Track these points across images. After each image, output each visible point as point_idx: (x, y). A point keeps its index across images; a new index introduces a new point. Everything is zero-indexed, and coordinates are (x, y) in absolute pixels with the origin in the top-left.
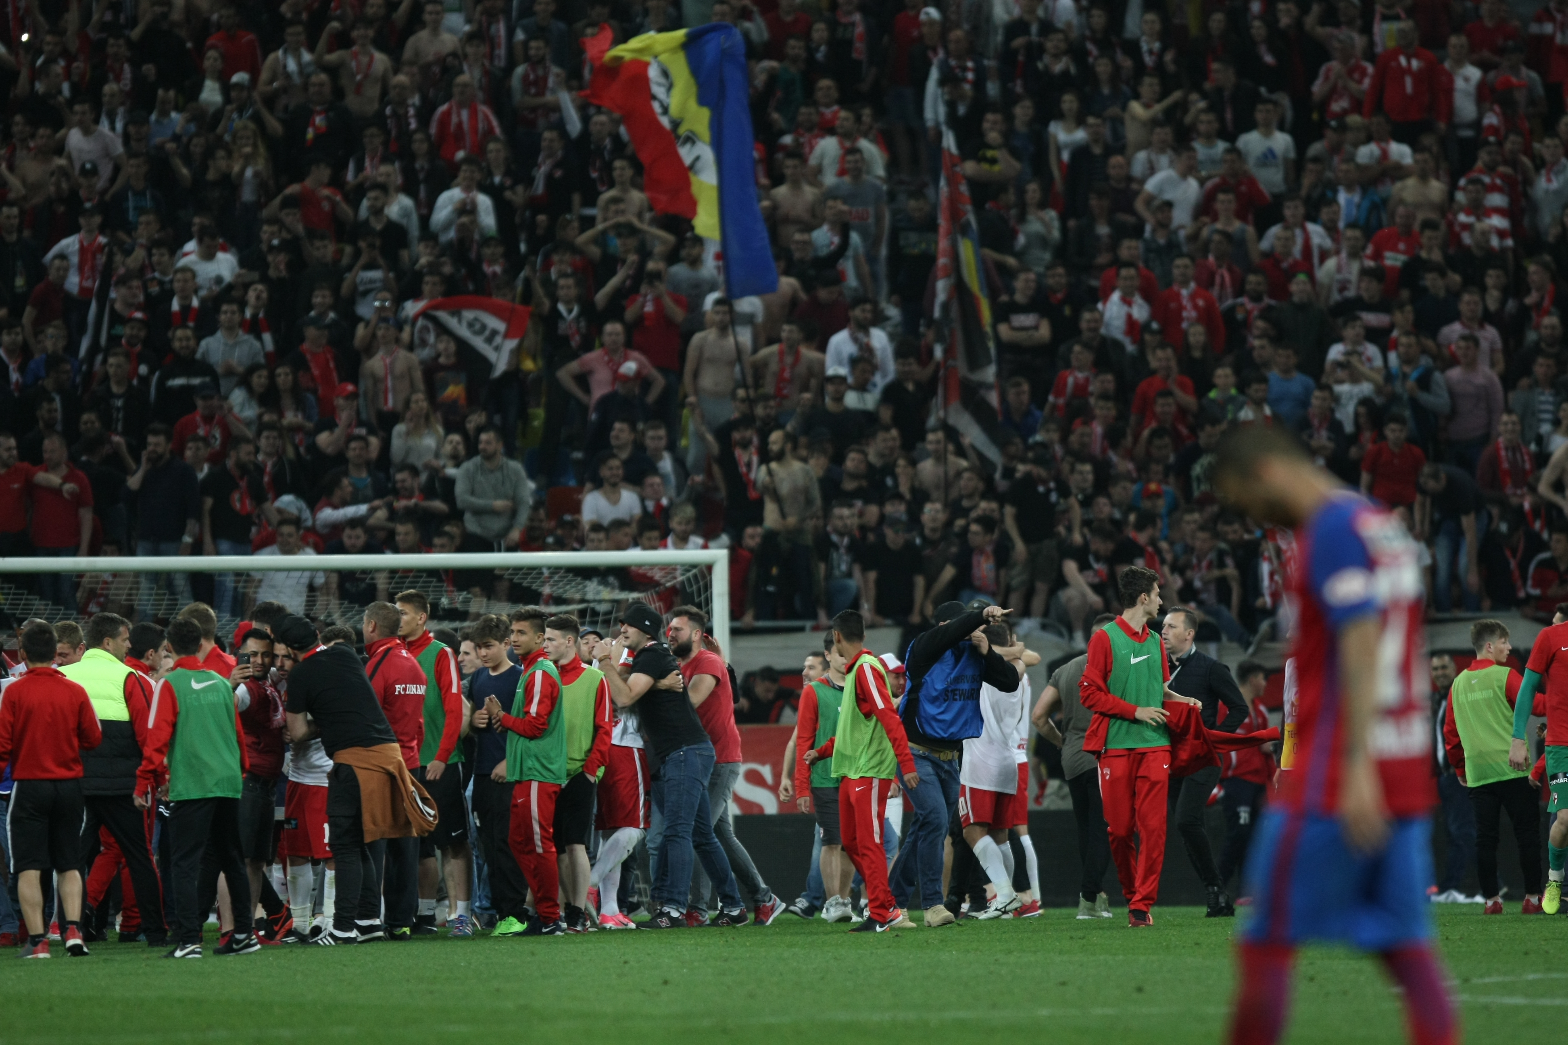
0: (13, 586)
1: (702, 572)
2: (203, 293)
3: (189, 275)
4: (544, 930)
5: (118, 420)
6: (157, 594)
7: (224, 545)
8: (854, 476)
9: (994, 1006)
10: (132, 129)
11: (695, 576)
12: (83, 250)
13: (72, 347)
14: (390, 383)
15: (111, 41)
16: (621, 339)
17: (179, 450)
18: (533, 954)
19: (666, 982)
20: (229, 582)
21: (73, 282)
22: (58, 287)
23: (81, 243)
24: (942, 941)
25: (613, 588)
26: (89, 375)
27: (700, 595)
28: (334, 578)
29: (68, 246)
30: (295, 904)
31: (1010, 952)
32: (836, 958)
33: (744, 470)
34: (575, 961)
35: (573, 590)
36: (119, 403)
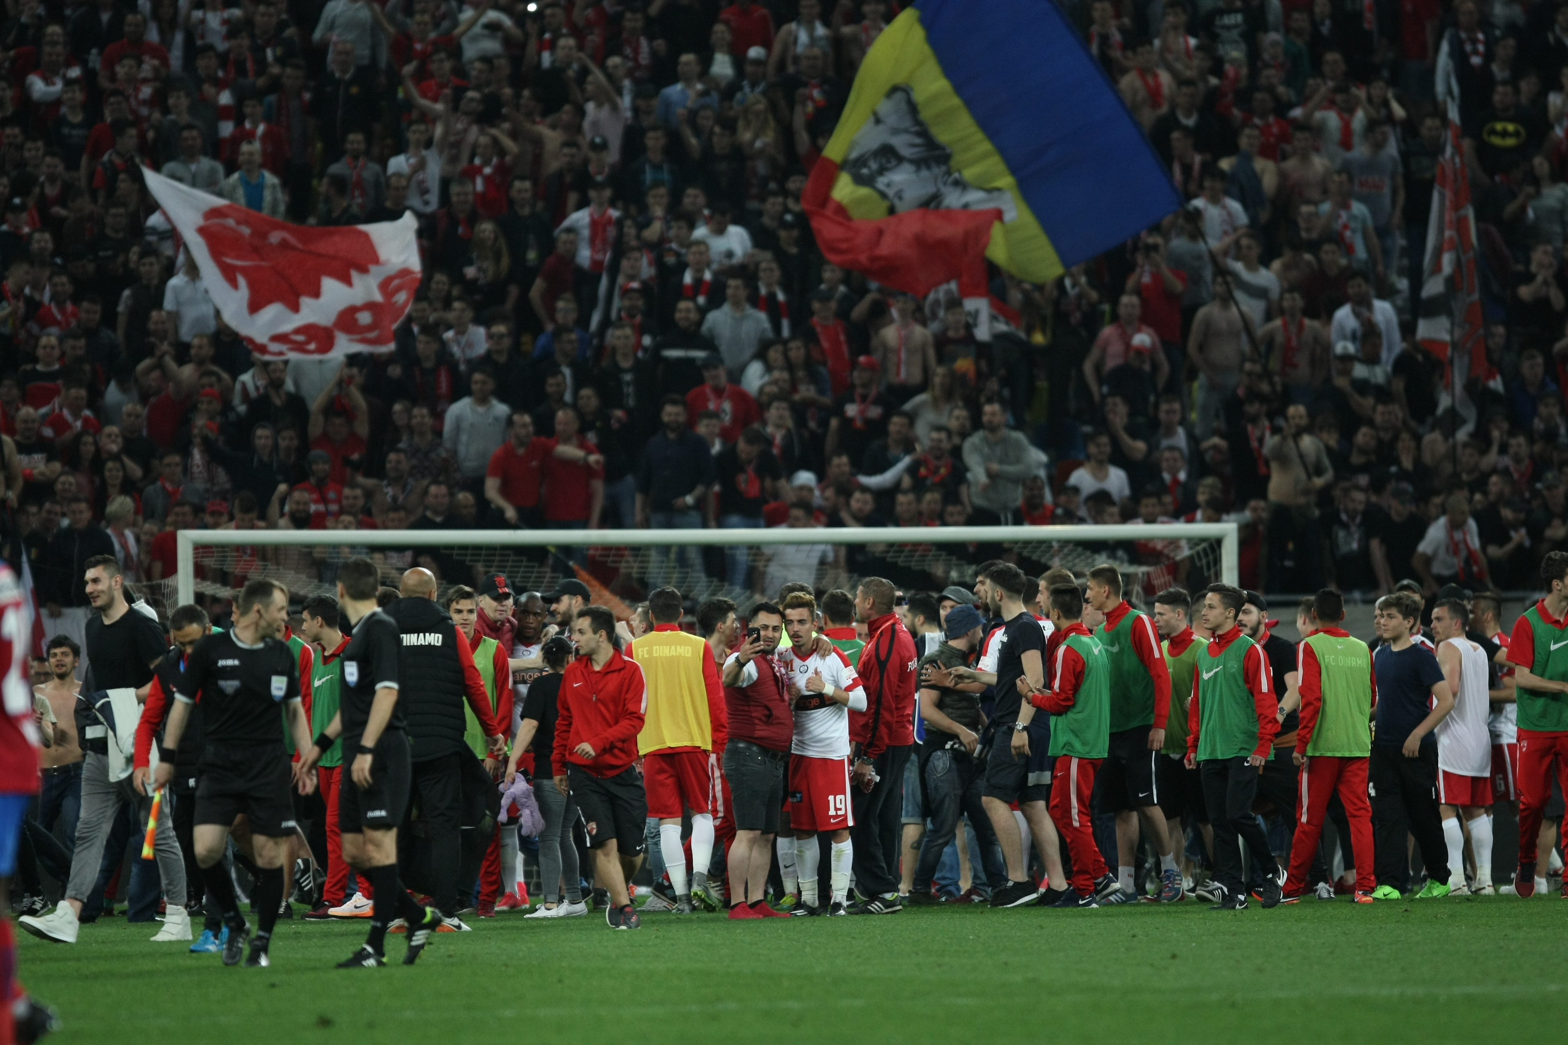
0: (524, 559)
1: (1211, 546)
2: (715, 266)
3: (702, 248)
4: (1081, 902)
5: (628, 395)
6: (667, 567)
7: (735, 519)
8: (1363, 451)
9: (1503, 982)
10: (642, 103)
11: (1205, 550)
12: (594, 224)
13: (583, 321)
14: (903, 356)
15: (628, 15)
16: (1137, 311)
17: (691, 423)
18: (1041, 927)
19: (1174, 957)
20: (742, 557)
21: (585, 255)
22: (569, 260)
23: (591, 216)
24: (1451, 916)
25: (1122, 561)
26: (600, 350)
27: (1209, 569)
28: (843, 552)
29: (578, 220)
30: (804, 878)
31: (1519, 927)
32: (1344, 933)
33: (1255, 444)
34: (1083, 935)
35: (1083, 564)
36: (628, 377)
